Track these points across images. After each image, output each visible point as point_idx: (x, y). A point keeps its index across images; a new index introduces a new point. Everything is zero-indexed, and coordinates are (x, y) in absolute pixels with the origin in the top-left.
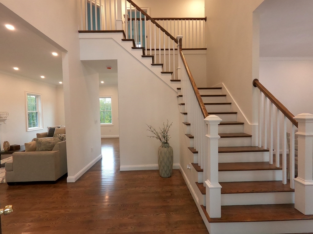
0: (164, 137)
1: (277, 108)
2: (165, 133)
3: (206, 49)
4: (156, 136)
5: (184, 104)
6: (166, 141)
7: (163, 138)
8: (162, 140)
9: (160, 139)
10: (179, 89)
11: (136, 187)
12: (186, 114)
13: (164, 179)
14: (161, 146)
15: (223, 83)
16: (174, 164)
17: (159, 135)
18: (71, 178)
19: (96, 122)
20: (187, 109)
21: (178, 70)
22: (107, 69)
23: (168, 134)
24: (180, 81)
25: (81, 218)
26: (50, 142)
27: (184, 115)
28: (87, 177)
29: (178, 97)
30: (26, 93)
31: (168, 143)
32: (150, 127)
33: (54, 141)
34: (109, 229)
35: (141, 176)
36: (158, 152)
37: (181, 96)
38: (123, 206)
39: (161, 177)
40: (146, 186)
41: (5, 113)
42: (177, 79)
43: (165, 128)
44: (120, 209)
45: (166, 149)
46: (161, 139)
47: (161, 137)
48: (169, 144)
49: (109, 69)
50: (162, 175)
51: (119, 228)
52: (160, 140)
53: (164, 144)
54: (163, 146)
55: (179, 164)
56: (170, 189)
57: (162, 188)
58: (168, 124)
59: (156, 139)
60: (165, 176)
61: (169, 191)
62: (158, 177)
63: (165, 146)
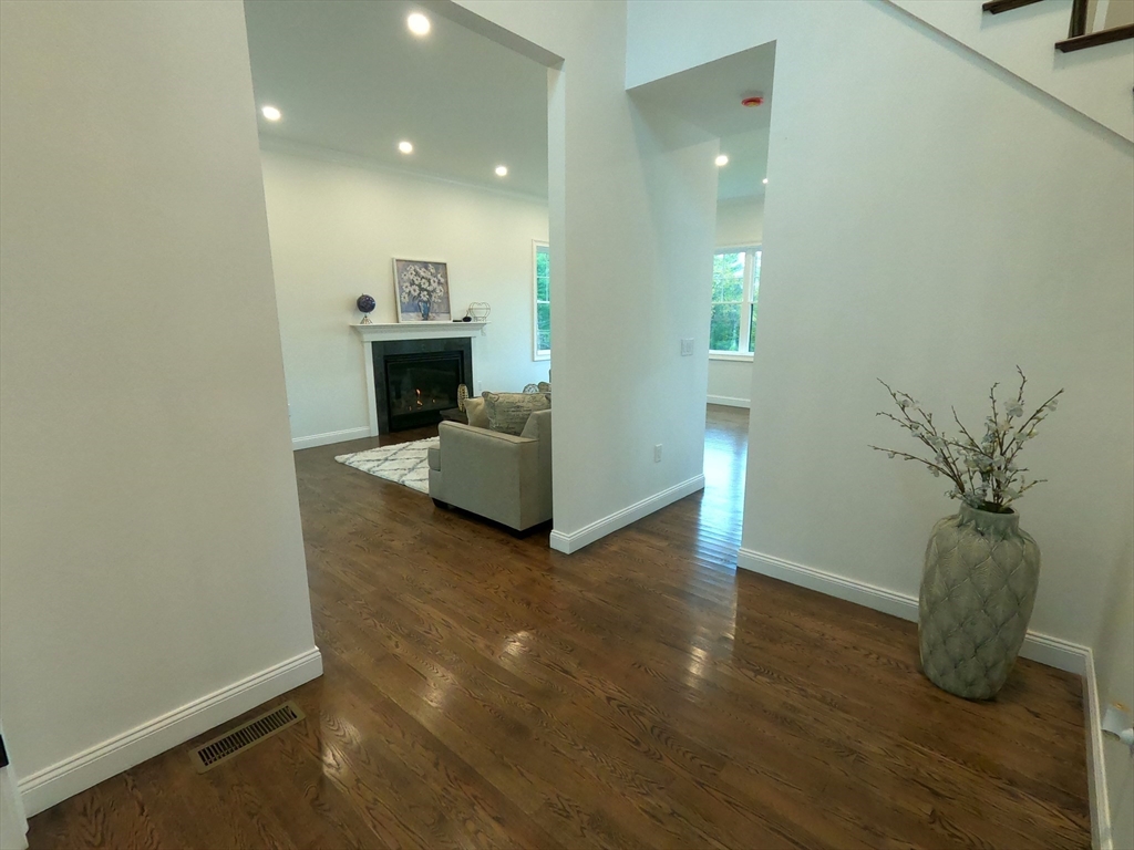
0: (986, 474)
4: (931, 457)
6: (997, 495)
7: (978, 476)
8: (967, 487)
9: (956, 478)
11: (758, 672)
13: (934, 692)
14: (953, 518)
16: (1033, 634)
18: (563, 538)
19: (686, 349)
22: (743, 106)
23: (1017, 462)
25: (505, 698)
26: (518, 407)
28: (613, 548)
30: (535, 245)
31: (1009, 511)
32: (901, 398)
33: (530, 405)
34: (551, 805)
35: (811, 626)
38: (656, 731)
39: (922, 672)
40: (810, 691)
41: (484, 306)
43: (1001, 419)
44: (637, 743)
45: (979, 543)
46: (965, 478)
47: (961, 466)
48: (1016, 519)
49: (753, 108)
50: (932, 672)
51: (582, 828)
52: (953, 483)
53: (979, 511)
54: (969, 521)
55: (1087, 651)
56: (946, 780)
57: (898, 746)
58: (1020, 398)
59: (929, 474)
60: (951, 682)
61: (929, 789)
62: (902, 666)
63: (977, 525)
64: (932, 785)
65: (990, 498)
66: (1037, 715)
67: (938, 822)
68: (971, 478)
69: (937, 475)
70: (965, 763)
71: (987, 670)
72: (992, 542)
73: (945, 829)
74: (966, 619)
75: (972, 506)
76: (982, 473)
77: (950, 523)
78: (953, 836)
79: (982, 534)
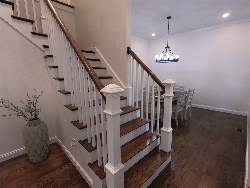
0: (31, 113)
1: (148, 74)
2: (32, 107)
3: (73, 7)
4: (16, 113)
5: (57, 67)
7: (29, 114)
8: (28, 117)
10: (46, 47)
12: (62, 80)
13: (37, 165)
14: (27, 125)
15: (95, 48)
16: (50, 139)
17: (22, 110)
20: (62, 73)
21: (42, 20)
23: (38, 107)
24: (46, 36)
27: (59, 81)
29: (45, 57)
31: (38, 118)
36: (24, 133)
37: (52, 56)
39: (32, 163)
42: (41, 33)
43: (32, 100)
45: (35, 128)
46: (26, 115)
47: (25, 112)
48: (40, 119)
50: (35, 161)
52: (24, 117)
53: (33, 121)
54: (31, 124)
55: (56, 137)
56: (51, 178)
57: (38, 182)
58: (35, 94)
59: (18, 117)
60: (40, 160)
61: (49, 183)
62: (27, 166)
63: (34, 124)
64: (50, 182)
65: (34, 117)
66: (55, 153)
67: (55, 187)
68: (28, 115)
69: (20, 117)
70: (52, 172)
71: (46, 151)
72: (38, 126)
73: (56, 186)
74: (39, 145)
75: (31, 120)
76: (30, 112)
77: (27, 126)
78: (59, 185)
79: (36, 125)
